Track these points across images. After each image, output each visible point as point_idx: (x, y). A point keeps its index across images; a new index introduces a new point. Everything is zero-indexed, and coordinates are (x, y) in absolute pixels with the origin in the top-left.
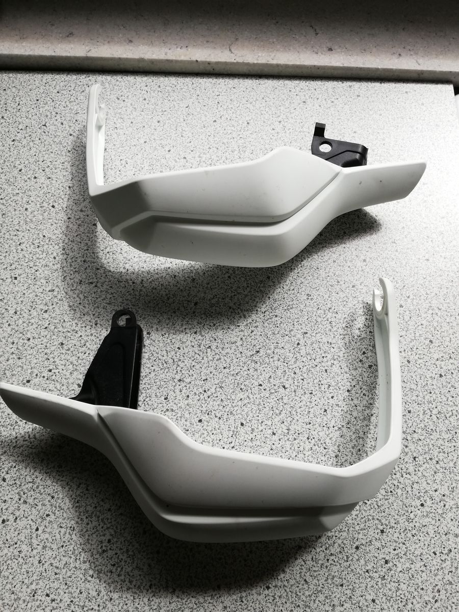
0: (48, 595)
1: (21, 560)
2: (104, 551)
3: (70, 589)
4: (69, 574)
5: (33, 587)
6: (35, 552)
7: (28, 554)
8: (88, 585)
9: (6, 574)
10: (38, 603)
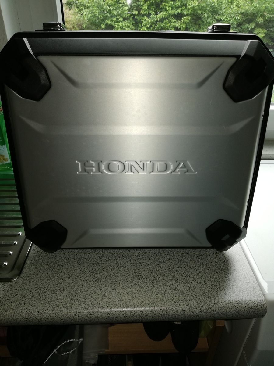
0: (80, 271)
1: (71, 262)
2: (100, 259)
3: (89, 269)
4: (88, 265)
5: (75, 269)
6: (76, 260)
7: (73, 261)
8: (95, 267)
9: (65, 266)
10: (77, 273)
